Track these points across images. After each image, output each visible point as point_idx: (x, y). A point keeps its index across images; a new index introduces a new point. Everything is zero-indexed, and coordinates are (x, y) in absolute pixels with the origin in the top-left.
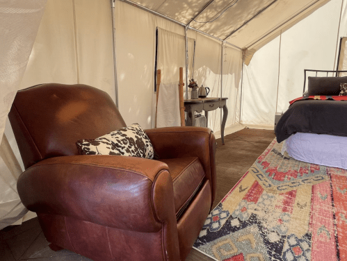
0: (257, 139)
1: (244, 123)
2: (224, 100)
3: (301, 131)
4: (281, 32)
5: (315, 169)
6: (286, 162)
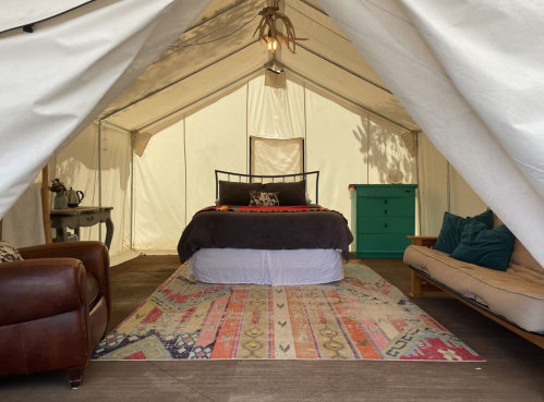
0: (158, 268)
1: (137, 248)
2: (108, 210)
3: (205, 247)
4: (184, 116)
5: (219, 288)
6: (192, 286)
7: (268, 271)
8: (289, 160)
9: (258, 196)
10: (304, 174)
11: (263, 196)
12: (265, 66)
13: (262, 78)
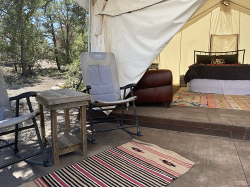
3: (195, 78)
7: (222, 89)
8: (230, 45)
9: (215, 60)
10: (237, 51)
11: (217, 61)
12: (221, 2)
13: (219, 8)
